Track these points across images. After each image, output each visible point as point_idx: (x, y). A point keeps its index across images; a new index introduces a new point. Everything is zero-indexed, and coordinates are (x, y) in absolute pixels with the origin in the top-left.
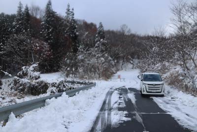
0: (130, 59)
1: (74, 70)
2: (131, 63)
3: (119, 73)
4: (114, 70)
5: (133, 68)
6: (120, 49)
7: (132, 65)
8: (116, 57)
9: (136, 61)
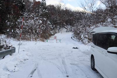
0: (65, 25)
1: (13, 31)
2: (65, 28)
3: (56, 35)
4: (52, 32)
5: (67, 32)
6: (58, 17)
7: (66, 30)
8: (55, 23)
9: (69, 27)
